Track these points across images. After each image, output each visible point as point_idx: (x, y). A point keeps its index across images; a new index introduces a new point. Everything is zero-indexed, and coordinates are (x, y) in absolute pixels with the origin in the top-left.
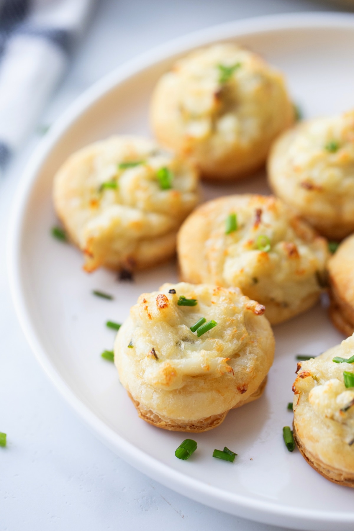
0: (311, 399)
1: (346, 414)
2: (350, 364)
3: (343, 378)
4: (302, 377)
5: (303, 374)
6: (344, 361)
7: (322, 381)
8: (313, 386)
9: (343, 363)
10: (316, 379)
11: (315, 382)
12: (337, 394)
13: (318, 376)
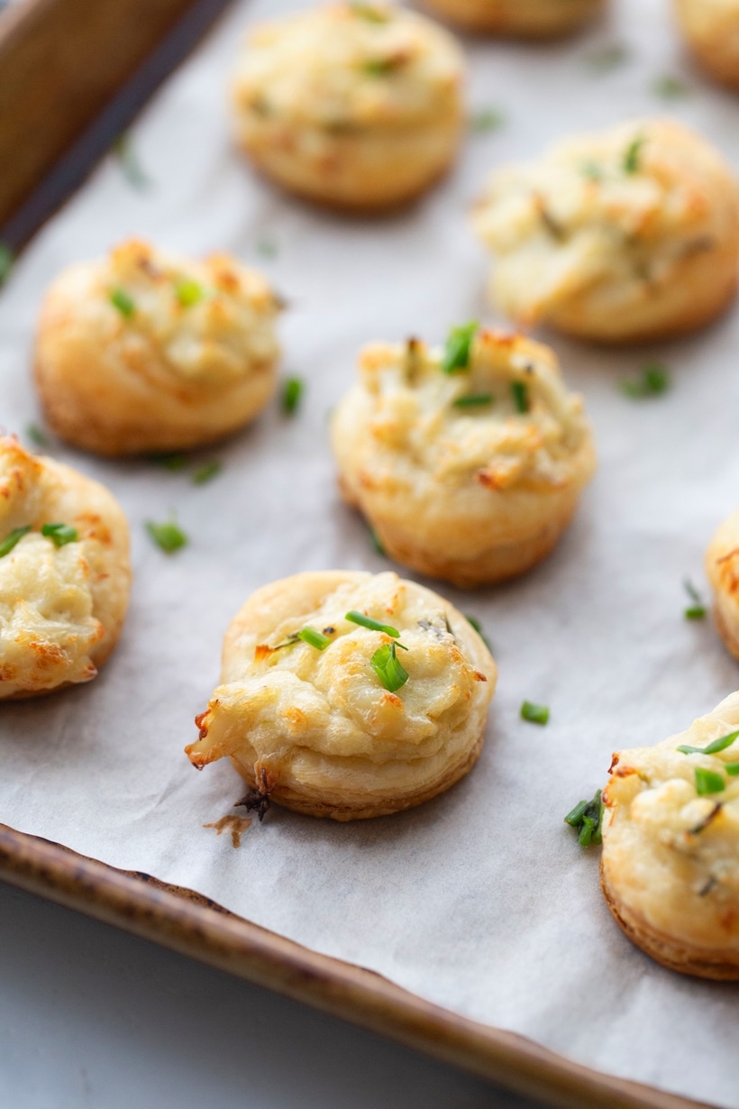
0: (636, 813)
1: (696, 840)
2: (707, 757)
3: (693, 778)
4: (621, 774)
5: (622, 770)
6: (697, 750)
7: (656, 782)
8: (638, 791)
9: (694, 754)
10: (645, 779)
11: (644, 784)
12: (681, 804)
13: (649, 774)
